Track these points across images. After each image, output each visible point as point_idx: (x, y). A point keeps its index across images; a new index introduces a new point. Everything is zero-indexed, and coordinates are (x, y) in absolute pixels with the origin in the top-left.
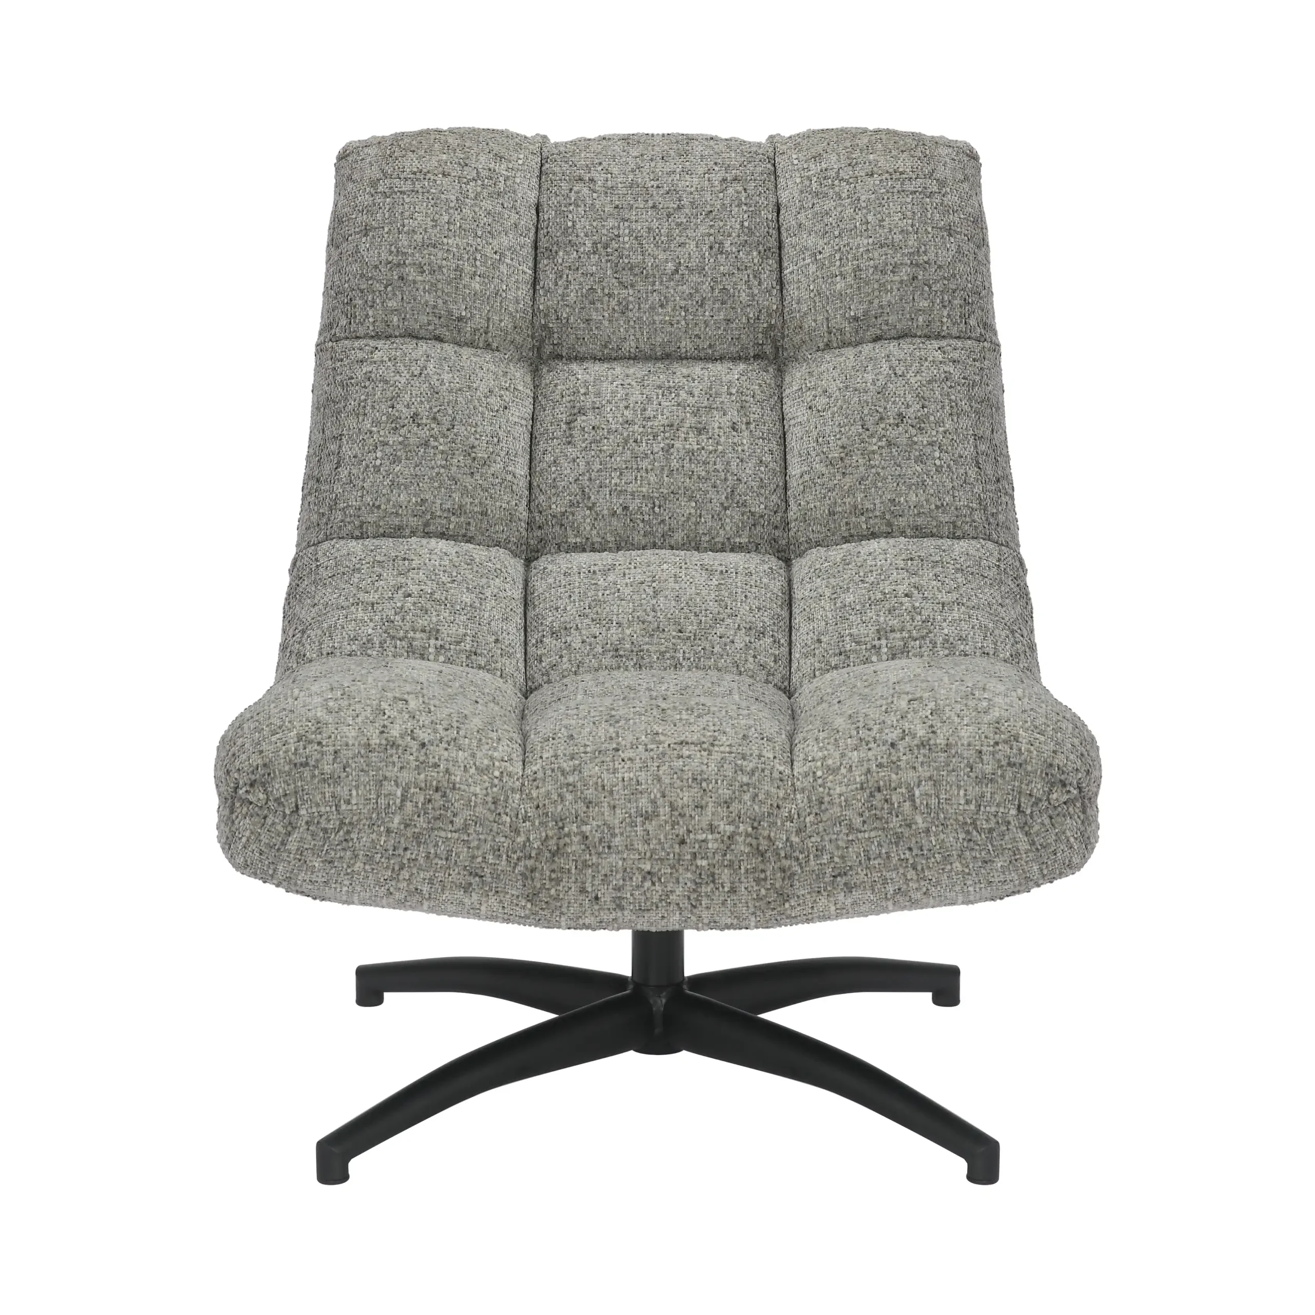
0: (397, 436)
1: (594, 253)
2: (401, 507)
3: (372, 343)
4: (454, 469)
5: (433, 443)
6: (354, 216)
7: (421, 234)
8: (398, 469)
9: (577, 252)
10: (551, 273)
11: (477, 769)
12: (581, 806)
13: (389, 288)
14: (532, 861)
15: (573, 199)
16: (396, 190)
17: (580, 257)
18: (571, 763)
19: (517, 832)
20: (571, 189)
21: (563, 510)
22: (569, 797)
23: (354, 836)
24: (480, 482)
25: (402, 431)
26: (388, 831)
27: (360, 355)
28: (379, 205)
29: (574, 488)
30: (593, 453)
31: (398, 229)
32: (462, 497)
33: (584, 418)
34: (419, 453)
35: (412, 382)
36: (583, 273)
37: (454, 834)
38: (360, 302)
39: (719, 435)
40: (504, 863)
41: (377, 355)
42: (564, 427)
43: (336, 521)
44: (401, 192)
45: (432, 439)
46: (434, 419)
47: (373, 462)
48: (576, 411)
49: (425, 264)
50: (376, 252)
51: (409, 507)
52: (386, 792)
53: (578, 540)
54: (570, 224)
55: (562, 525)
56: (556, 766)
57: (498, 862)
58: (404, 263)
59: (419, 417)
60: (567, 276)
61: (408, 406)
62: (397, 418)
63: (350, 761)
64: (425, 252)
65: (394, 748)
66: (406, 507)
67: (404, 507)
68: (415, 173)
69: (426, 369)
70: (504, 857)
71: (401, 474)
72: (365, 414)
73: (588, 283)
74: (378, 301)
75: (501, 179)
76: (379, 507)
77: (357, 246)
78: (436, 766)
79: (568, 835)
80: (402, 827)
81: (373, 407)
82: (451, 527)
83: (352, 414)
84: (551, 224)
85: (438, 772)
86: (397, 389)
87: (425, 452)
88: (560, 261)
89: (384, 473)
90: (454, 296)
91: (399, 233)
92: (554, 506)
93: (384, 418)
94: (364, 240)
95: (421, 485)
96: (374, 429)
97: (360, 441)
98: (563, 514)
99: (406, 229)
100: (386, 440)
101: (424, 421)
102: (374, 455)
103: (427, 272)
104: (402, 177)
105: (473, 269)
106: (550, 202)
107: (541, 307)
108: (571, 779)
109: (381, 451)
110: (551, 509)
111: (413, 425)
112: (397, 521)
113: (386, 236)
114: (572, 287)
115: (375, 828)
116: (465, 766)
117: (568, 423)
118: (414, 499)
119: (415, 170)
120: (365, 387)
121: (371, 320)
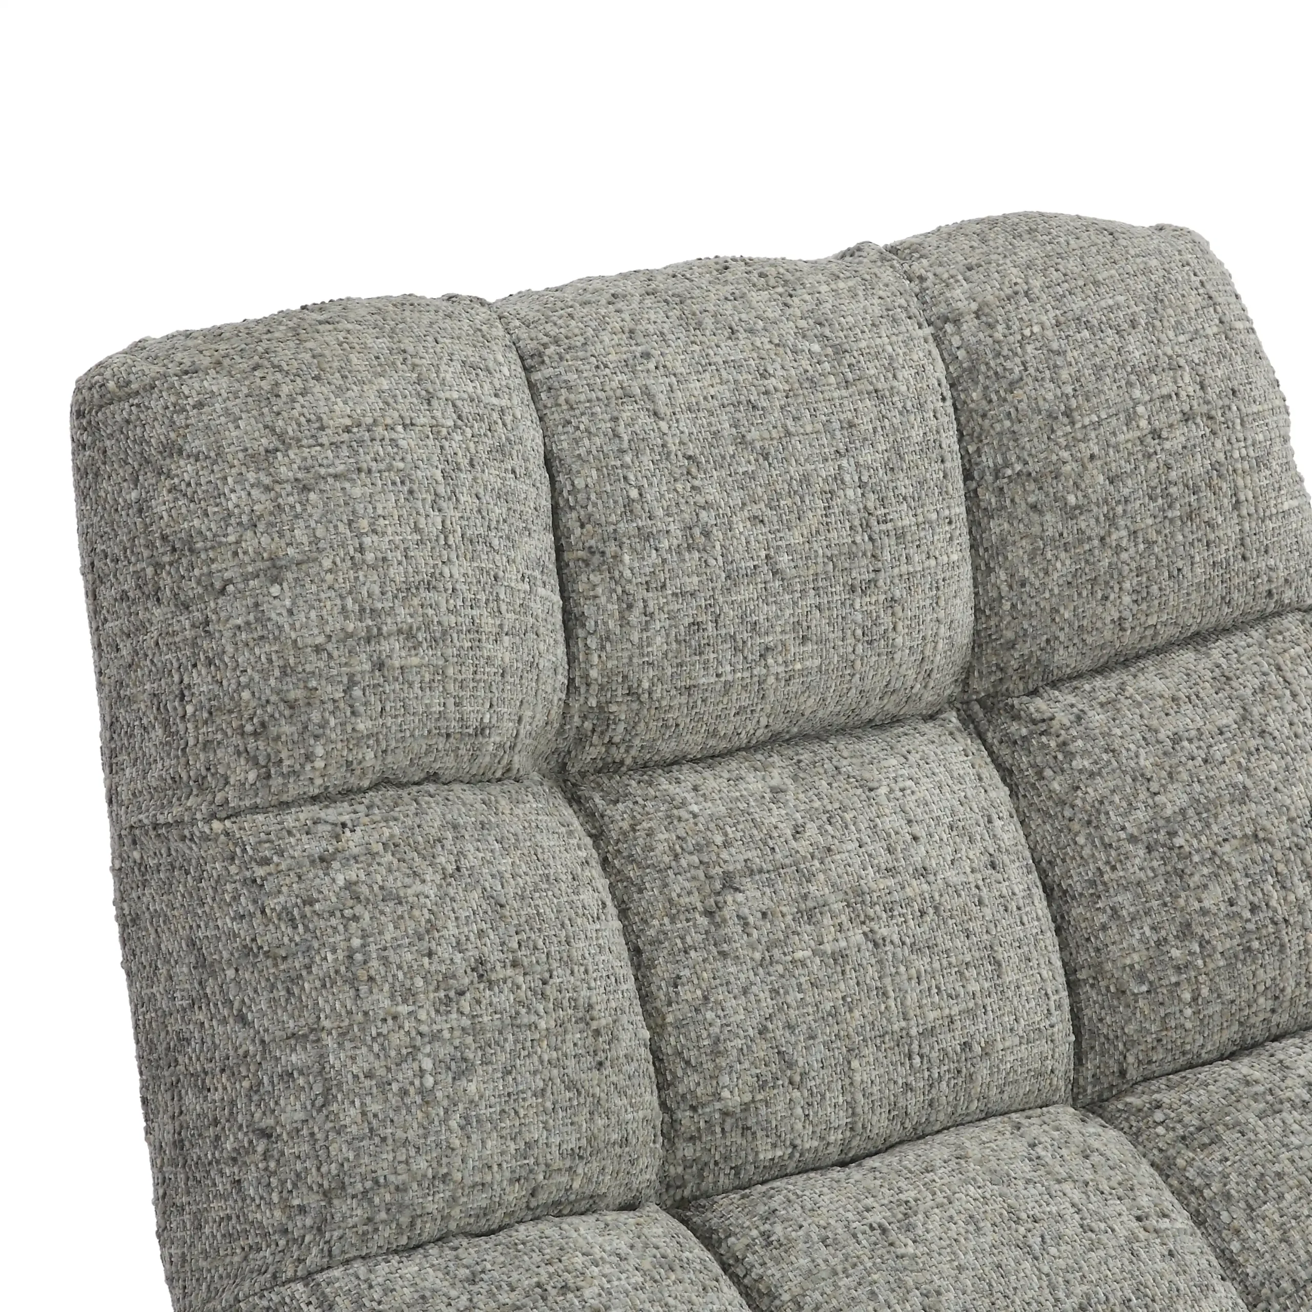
0: (454, 1016)
1: (689, 548)
2: (490, 1167)
3: (331, 814)
4: (571, 1063)
5: (525, 1019)
6: (232, 539)
7: (400, 563)
8: (472, 1088)
9: (657, 550)
10: (608, 601)
13: (357, 692)
15: (626, 438)
16: (323, 471)
17: (664, 561)
20: (615, 419)
21: (747, 1098)
24: (614, 1078)
25: (465, 1004)
27: (315, 847)
28: (292, 507)
29: (761, 1049)
30: (780, 968)
31: (352, 558)
32: (591, 1119)
33: (740, 897)
34: (507, 1045)
35: (452, 892)
36: (673, 594)
38: (287, 729)
39: (977, 887)
41: (353, 841)
42: (703, 921)
43: (351, 1222)
44: (336, 477)
45: (523, 1011)
46: (515, 964)
47: (417, 1082)
48: (718, 886)
49: (419, 629)
50: (313, 614)
51: (505, 1165)
53: (779, 1153)
54: (634, 494)
55: (746, 1128)
58: (380, 633)
59: (489, 966)
60: (644, 601)
61: (459, 947)
62: (445, 977)
64: (416, 601)
66: (500, 1165)
67: (495, 1168)
68: (347, 430)
69: (465, 857)
71: (481, 1097)
72: (371, 979)
73: (688, 611)
74: (332, 722)
75: (495, 416)
76: (445, 1178)
77: (257, 605)
81: (385, 961)
82: (576, 1185)
83: (334, 983)
84: (593, 497)
86: (425, 911)
87: (516, 1041)
88: (627, 573)
89: (445, 1103)
90: (472, 685)
91: (355, 566)
92: (726, 1094)
93: (419, 982)
94: (275, 590)
95: (522, 1112)
96: (403, 1009)
97: (373, 1039)
98: (746, 1107)
99: (370, 557)
100: (435, 1027)
101: (500, 973)
102: (415, 1066)
103: (425, 645)
104: (324, 440)
105: (498, 622)
106: (582, 451)
107: (594, 673)
109: (429, 1055)
110: (720, 1099)
111: (482, 986)
112: (481, 1200)
113: (329, 577)
114: (658, 625)
117: (709, 913)
118: (513, 1146)
119: (348, 422)
120: (355, 918)
121: (319, 764)
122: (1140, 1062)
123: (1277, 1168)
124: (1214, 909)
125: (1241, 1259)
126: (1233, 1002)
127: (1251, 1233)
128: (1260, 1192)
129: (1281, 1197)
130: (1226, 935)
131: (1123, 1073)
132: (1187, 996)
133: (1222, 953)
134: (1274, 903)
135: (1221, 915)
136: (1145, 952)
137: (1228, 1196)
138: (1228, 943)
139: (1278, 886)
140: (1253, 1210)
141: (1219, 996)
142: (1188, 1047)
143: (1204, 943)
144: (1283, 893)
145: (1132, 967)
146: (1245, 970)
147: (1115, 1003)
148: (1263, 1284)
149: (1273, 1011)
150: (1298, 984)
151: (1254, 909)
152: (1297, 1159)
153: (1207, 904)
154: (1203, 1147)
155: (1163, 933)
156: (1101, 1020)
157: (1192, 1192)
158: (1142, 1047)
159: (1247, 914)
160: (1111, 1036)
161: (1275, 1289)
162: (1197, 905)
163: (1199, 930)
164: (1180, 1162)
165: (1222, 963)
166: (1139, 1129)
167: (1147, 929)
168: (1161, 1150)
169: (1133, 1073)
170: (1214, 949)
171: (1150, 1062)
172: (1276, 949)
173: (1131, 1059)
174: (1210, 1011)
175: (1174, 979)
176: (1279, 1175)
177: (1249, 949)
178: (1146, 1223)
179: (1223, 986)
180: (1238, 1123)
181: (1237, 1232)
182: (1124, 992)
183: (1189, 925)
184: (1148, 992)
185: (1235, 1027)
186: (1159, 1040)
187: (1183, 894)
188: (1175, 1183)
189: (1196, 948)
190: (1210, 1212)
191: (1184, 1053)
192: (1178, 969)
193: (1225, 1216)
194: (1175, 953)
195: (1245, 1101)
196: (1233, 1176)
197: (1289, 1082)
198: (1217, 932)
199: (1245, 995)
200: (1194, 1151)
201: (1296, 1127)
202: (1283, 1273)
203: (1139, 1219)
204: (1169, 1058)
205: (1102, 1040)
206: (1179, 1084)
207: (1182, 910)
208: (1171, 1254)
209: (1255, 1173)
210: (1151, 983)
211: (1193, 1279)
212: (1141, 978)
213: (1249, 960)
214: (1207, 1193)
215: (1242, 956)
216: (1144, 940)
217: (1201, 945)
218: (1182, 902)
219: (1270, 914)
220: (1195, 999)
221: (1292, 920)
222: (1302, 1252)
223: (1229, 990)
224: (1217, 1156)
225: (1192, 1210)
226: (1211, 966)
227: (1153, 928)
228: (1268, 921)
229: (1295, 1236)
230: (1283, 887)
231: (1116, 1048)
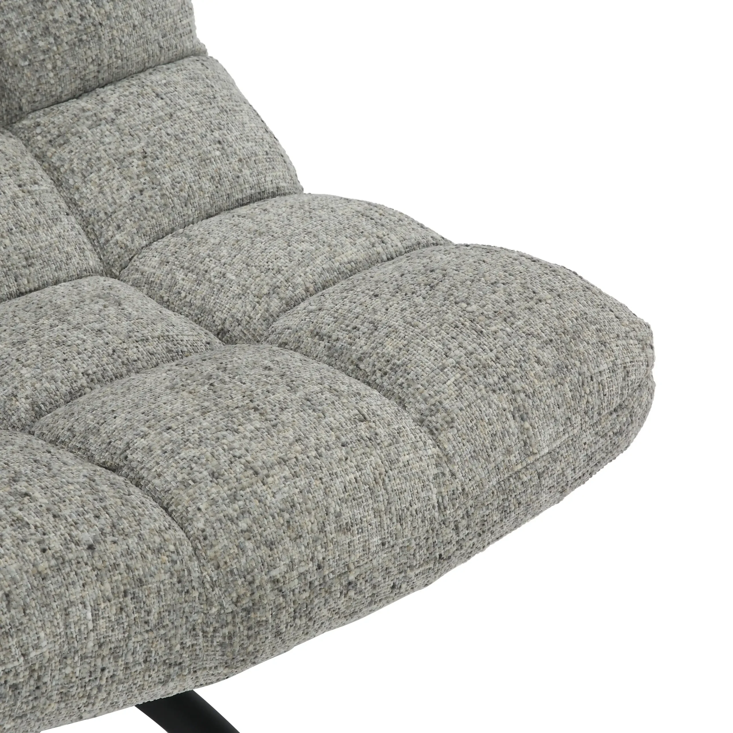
11: (153, 552)
12: (264, 551)
14: (230, 627)
18: (236, 506)
19: (209, 602)
22: (249, 545)
23: (46, 679)
26: (83, 658)
37: (150, 633)
40: (201, 640)
52: (76, 619)
56: (222, 515)
57: (195, 642)
63: (28, 600)
65: (67, 564)
70: (201, 634)
78: (116, 566)
79: (260, 587)
80: (97, 648)
85: (120, 574)
108: (243, 525)
115: (69, 661)
116: (141, 554)
122: (29, 102)
123: (98, 155)
124: (60, 20)
125: (80, 203)
126: (75, 68)
127: (84, 190)
128: (89, 168)
129: (99, 170)
130: (68, 33)
131: (21, 109)
132: (50, 66)
133: (67, 43)
134: (93, 15)
135: (65, 22)
136: (25, 44)
137: (73, 171)
138: (70, 37)
139: (95, 6)
140: (85, 177)
141: (67, 66)
142: (54, 93)
143: (56, 38)
144: (98, 9)
145: (19, 52)
146: (80, 51)
147: (13, 71)
148: (90, 215)
149: (99, 72)
150: (111, 57)
151: (82, 18)
152: (107, 149)
153: (57, 16)
154: (60, 145)
155: (34, 33)
156: (6, 81)
157: (55, 169)
158: (29, 94)
159: (78, 21)
160: (12, 89)
161: (97, 218)
162: (51, 18)
163: (53, 31)
164: (49, 154)
165: (67, 48)
166: (29, 138)
167: (25, 32)
168: (39, 148)
169: (26, 108)
170: (62, 40)
171: (34, 102)
172: (96, 39)
173: (24, 101)
174: (63, 73)
175: (42, 58)
176: (99, 159)
177: (81, 40)
178: (24, 188)
179: (69, 60)
180: (78, 132)
181: (78, 189)
182: (16, 66)
183: (47, 28)
184: (29, 65)
185: (78, 81)
186: (38, 90)
187: (43, 12)
188: (47, 165)
189: (52, 40)
190: (64, 180)
191: (52, 96)
192: (44, 52)
193: (71, 182)
194: (41, 44)
195: (81, 120)
196: (75, 161)
197: (105, 109)
198: (63, 32)
199: (82, 65)
200: (56, 148)
201: (107, 133)
202: (100, 209)
203: (20, 186)
204: (44, 99)
205: (8, 91)
206: (49, 113)
207: (44, 20)
208: (37, 203)
209: (86, 158)
210: (30, 60)
211: (48, 216)
212: (25, 58)
213: (82, 46)
214: (62, 170)
215: (77, 44)
216: (24, 37)
217: (55, 39)
218: (43, 16)
219: (92, 21)
220: (54, 68)
221: (104, 23)
222: (110, 198)
223: (72, 62)
224: (67, 150)
225: (55, 179)
226: (61, 50)
227: (29, 31)
228: (90, 25)
229: (107, 190)
230: (98, 6)
231: (15, 95)
